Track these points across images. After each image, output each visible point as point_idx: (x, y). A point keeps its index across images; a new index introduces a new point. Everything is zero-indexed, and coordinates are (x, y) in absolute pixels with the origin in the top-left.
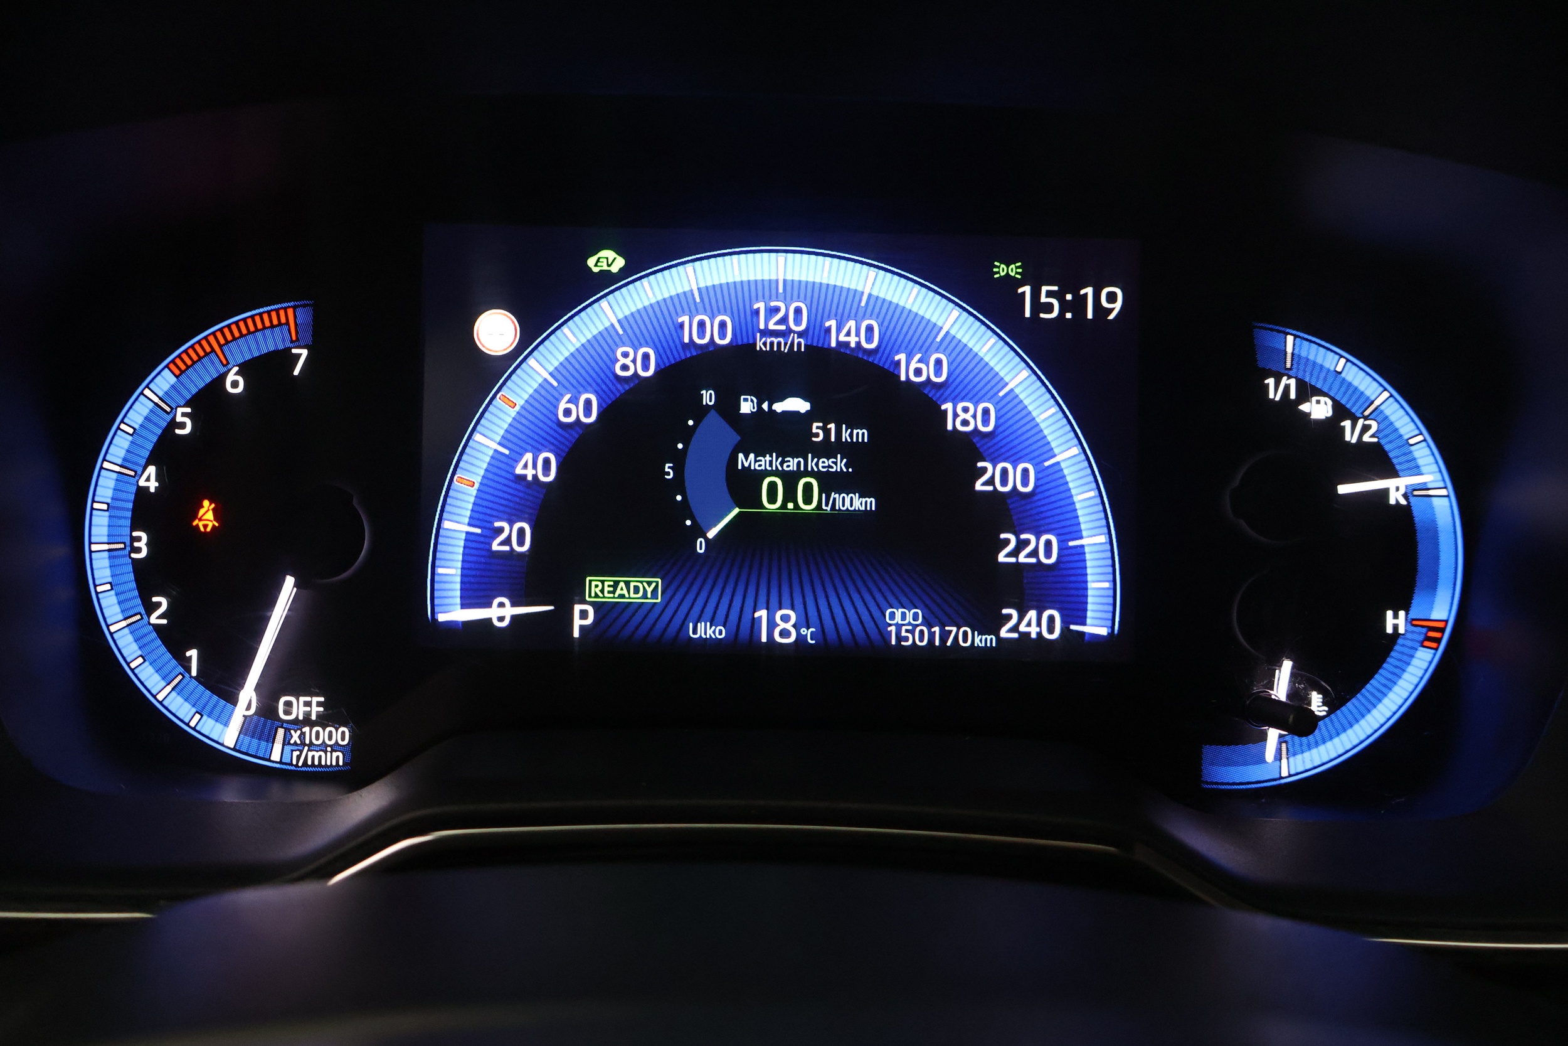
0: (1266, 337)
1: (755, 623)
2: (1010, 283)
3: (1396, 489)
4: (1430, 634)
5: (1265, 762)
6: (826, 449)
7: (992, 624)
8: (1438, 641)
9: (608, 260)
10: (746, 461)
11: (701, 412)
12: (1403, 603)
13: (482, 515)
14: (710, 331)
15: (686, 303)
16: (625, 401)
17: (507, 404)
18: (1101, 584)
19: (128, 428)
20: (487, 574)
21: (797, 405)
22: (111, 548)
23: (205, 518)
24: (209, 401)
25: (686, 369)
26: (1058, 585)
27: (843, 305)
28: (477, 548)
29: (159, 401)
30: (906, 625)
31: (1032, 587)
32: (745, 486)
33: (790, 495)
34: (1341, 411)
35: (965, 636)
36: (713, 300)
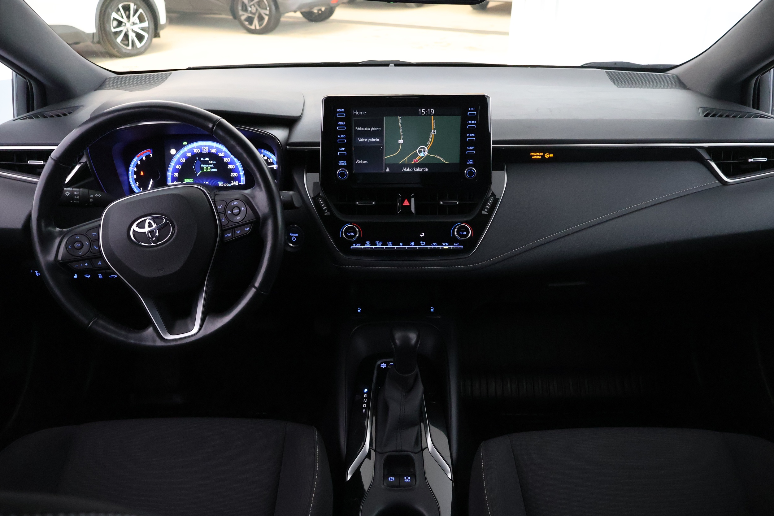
0: (259, 150)
3: (275, 167)
6: (211, 164)
7: (230, 183)
9: (185, 143)
10: (202, 166)
11: (196, 160)
13: (173, 172)
14: (197, 151)
15: (194, 148)
16: (188, 159)
17: (175, 160)
18: (242, 179)
19: (133, 164)
20: (173, 179)
21: (207, 159)
22: (132, 177)
23: (142, 173)
24: (141, 160)
25: (195, 155)
26: (238, 179)
27: (212, 147)
28: (172, 176)
29: (136, 161)
30: (221, 184)
31: (235, 179)
32: (202, 168)
33: (207, 169)
34: (268, 158)
35: (227, 185)
36: (197, 147)
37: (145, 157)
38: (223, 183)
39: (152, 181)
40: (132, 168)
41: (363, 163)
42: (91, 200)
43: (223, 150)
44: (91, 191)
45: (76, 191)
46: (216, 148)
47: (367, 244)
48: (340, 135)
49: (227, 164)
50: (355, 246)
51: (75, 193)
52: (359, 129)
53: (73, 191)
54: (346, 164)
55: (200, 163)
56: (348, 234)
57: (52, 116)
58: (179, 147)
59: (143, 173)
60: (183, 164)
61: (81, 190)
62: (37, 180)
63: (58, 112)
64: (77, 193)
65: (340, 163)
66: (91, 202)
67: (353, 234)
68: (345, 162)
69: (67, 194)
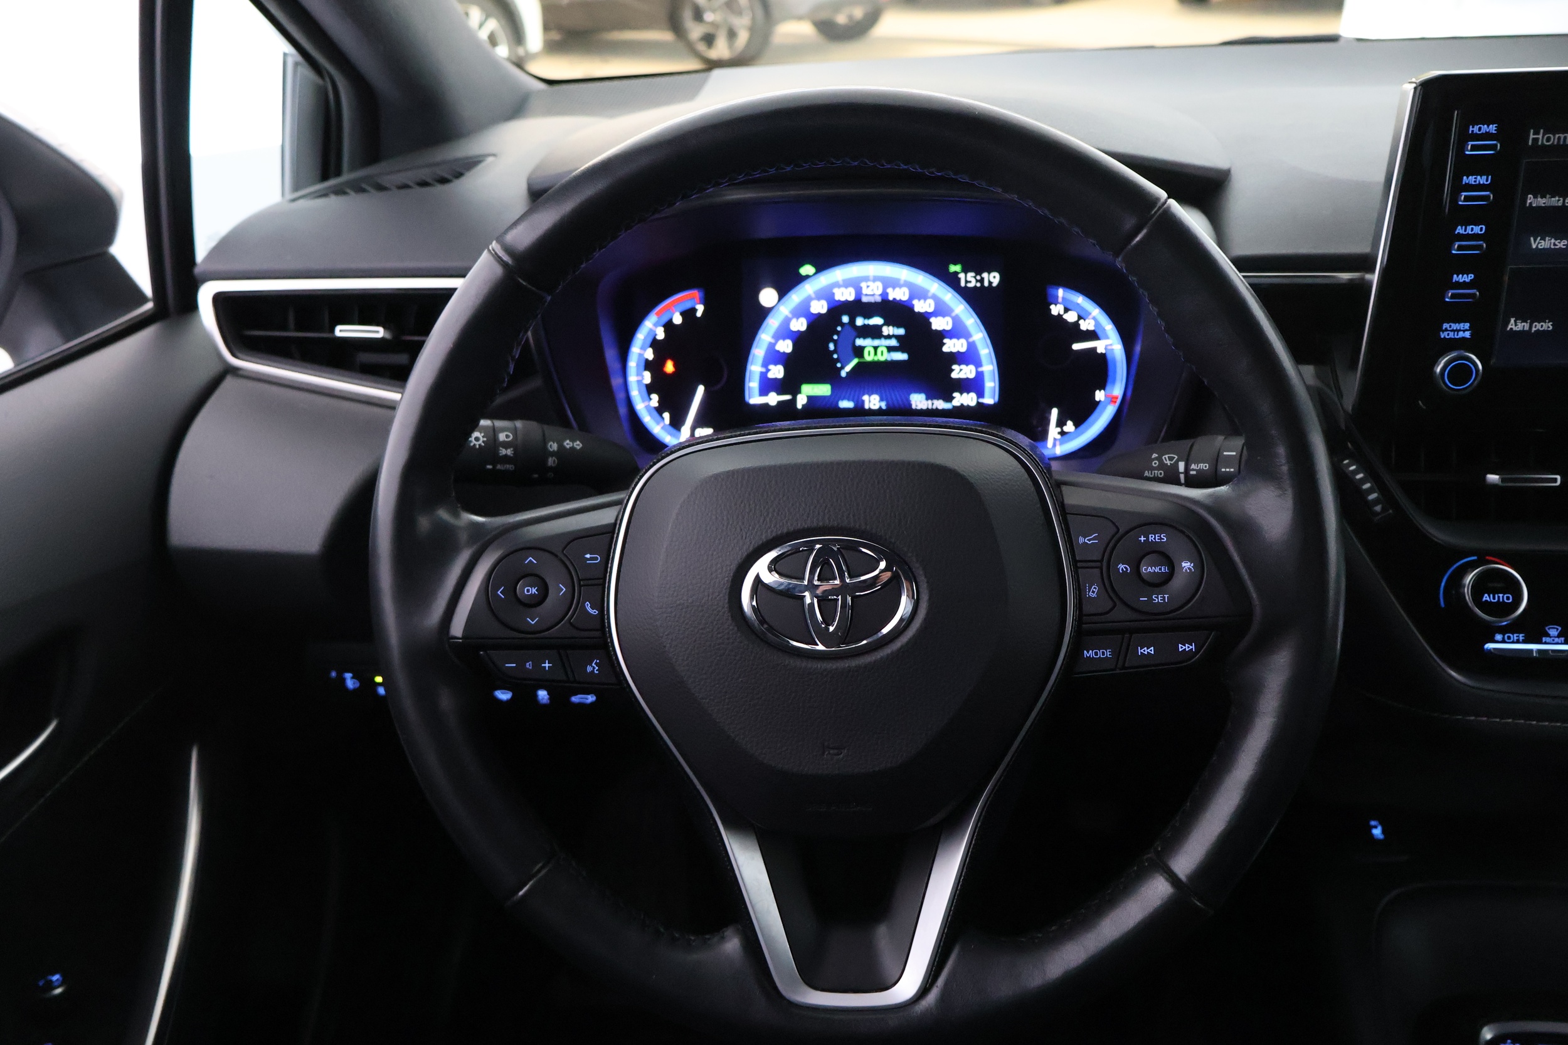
0: (1051, 291)
1: (863, 402)
2: (956, 273)
3: (1100, 346)
4: (1113, 400)
5: (1048, 448)
6: (889, 337)
7: (949, 399)
8: (1116, 402)
9: (807, 270)
10: (859, 342)
11: (843, 325)
12: (1102, 387)
13: (765, 364)
14: (846, 295)
15: (837, 285)
16: (816, 322)
17: (772, 324)
18: (991, 385)
19: (641, 336)
20: (767, 386)
21: (877, 321)
22: (637, 378)
23: (669, 367)
24: (669, 326)
25: (837, 309)
26: (974, 385)
27: (895, 283)
28: (763, 377)
29: (652, 327)
30: (919, 401)
31: (964, 386)
32: (859, 351)
33: (876, 354)
34: (1080, 317)
35: (940, 404)
36: (847, 283)
37: (682, 314)
38: (927, 399)
39: (701, 390)
40: (640, 350)
41: (1534, 329)
42: (551, 461)
43: (928, 291)
44: (549, 430)
45: (503, 430)
46: (909, 285)
47: (1548, 635)
48: (1466, 224)
49: (942, 335)
50: (1503, 641)
51: (502, 437)
52: (1541, 202)
53: (494, 431)
54: (1467, 334)
55: (854, 333)
56: (1486, 597)
57: (405, 186)
58: (786, 284)
59: (675, 366)
60: (799, 339)
61: (519, 424)
62: (396, 396)
63: (424, 174)
64: (507, 436)
65: (1446, 330)
66: (551, 468)
67: (1506, 598)
68: (1467, 325)
69: (477, 439)
